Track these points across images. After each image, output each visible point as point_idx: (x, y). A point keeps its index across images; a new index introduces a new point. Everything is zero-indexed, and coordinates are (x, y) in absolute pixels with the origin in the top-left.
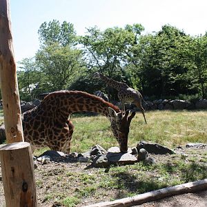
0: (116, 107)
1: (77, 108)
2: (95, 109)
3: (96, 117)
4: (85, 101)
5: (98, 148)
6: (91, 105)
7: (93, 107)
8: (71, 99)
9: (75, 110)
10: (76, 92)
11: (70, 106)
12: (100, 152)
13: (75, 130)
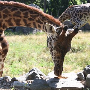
0: (57, 20)
1: (13, 22)
2: (34, 24)
3: (28, 36)
4: (22, 15)
5: (36, 71)
6: (30, 19)
7: (32, 22)
8: (6, 11)
9: (11, 24)
10: (12, 3)
11: (4, 20)
12: (38, 76)
13: (10, 49)
